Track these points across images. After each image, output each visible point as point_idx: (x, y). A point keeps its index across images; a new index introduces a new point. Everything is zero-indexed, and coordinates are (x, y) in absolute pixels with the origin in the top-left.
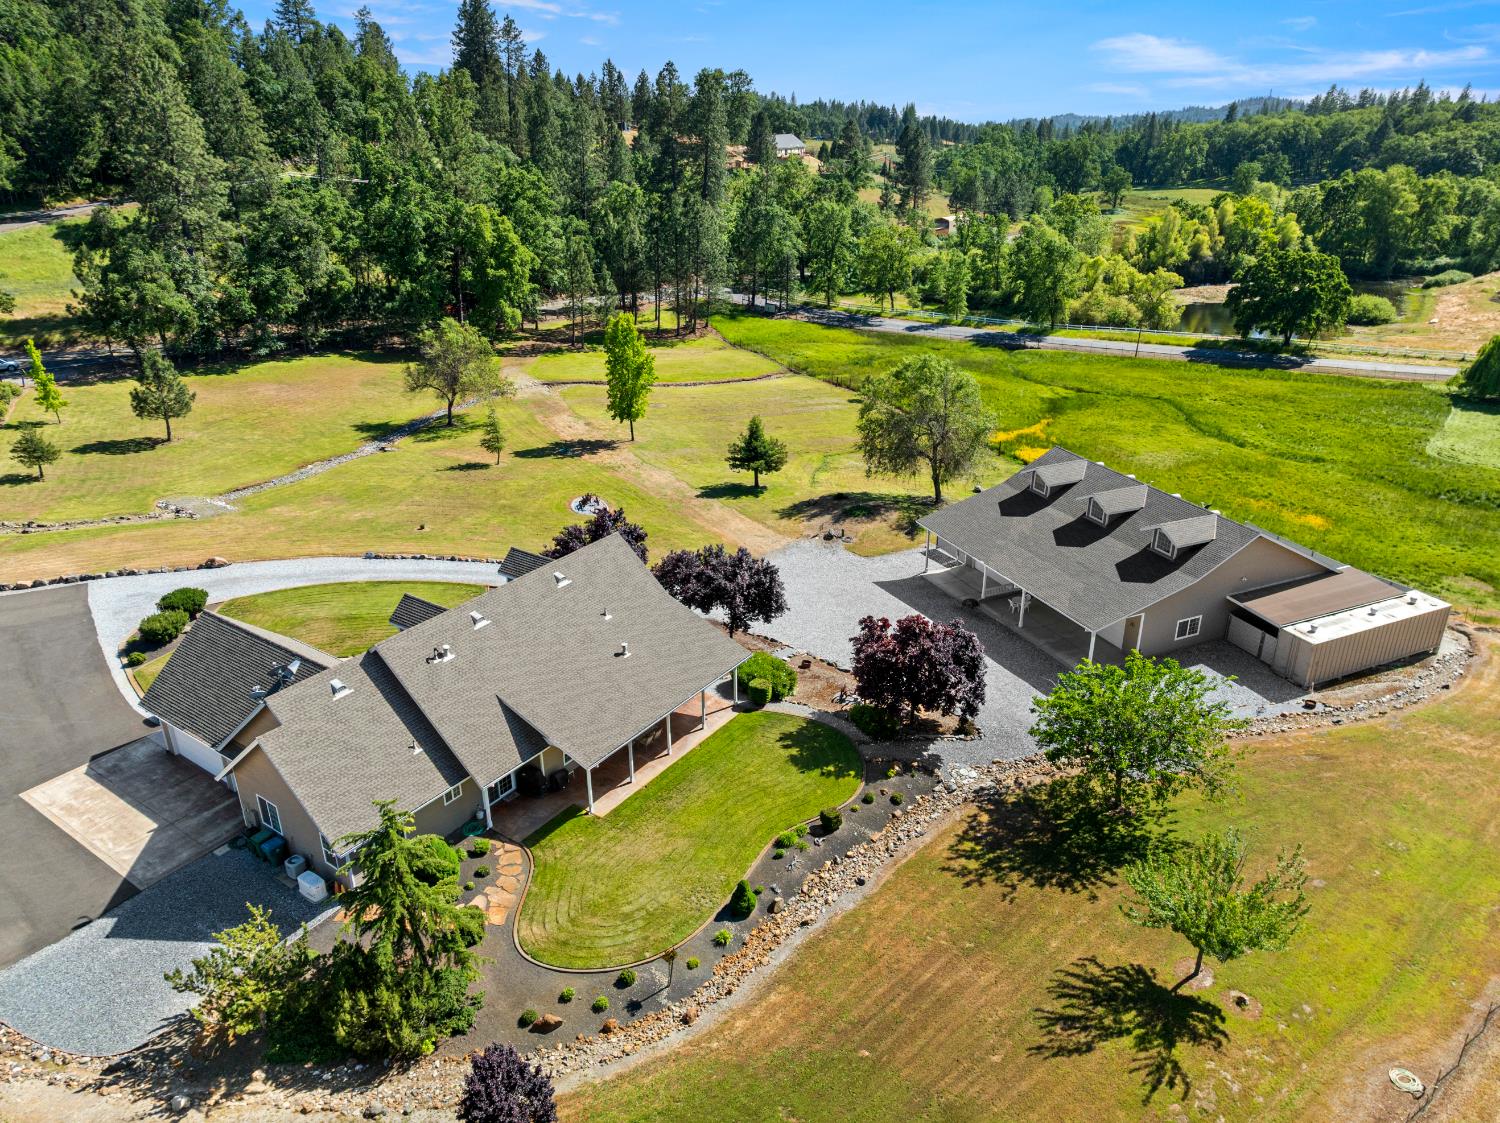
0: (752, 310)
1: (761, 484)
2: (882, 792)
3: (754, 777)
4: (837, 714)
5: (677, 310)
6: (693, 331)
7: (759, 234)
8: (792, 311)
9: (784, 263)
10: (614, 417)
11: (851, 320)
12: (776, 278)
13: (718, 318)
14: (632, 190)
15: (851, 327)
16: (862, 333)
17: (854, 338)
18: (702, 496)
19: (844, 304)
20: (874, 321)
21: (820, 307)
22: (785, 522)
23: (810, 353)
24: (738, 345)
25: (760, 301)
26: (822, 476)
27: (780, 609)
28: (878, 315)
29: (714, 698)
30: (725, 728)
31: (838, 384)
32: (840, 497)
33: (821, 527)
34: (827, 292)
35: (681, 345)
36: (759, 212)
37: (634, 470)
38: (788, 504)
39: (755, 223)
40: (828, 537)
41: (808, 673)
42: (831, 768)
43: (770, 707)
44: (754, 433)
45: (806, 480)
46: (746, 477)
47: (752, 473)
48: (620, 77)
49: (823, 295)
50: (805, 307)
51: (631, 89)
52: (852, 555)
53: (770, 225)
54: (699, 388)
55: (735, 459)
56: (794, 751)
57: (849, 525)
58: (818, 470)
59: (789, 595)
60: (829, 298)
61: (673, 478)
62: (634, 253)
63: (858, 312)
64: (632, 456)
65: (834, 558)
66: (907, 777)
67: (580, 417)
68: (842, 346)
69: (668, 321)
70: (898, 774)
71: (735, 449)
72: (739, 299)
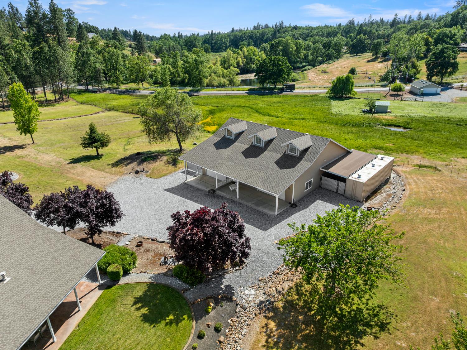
0: (87, 91)
1: (100, 153)
2: (208, 326)
3: (121, 342)
4: (165, 274)
5: (54, 92)
6: (63, 100)
7: (84, 60)
8: (104, 90)
9: (97, 71)
10: (21, 133)
11: (128, 92)
12: (95, 78)
13: (73, 94)
14: (23, 43)
15: (128, 94)
16: (133, 96)
17: (131, 97)
18: (71, 163)
19: (124, 87)
20: (137, 91)
21: (115, 88)
22: (114, 169)
23: (114, 103)
24: (83, 103)
25: (90, 87)
26: (128, 147)
27: (119, 216)
28: (138, 90)
29: (86, 284)
30: (96, 305)
31: (128, 113)
32: (138, 154)
33: (133, 168)
34: (117, 83)
35: (58, 105)
36: (83, 52)
37: (34, 156)
38: (114, 161)
39: (83, 56)
40: (137, 172)
41: (142, 249)
42: (171, 317)
43: (124, 280)
44: (92, 130)
45: (121, 150)
46: (92, 151)
47: (94, 149)
48: (17, 10)
49: (116, 84)
50: (109, 89)
51: (24, 15)
52: (150, 179)
53: (89, 57)
54: (67, 120)
55: (85, 144)
56: (145, 311)
57: (145, 165)
58: (126, 145)
59: (123, 207)
60: (118, 85)
61: (55, 157)
62: (27, 68)
63: (130, 89)
64: (33, 150)
65: (142, 182)
66: (218, 308)
67: (5, 137)
68: (126, 100)
69: (50, 97)
70: (214, 308)
71: (84, 139)
72: (81, 88)
